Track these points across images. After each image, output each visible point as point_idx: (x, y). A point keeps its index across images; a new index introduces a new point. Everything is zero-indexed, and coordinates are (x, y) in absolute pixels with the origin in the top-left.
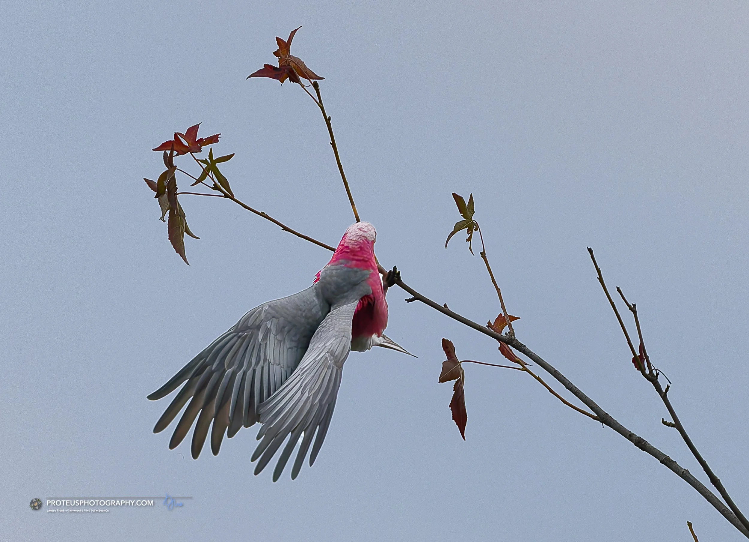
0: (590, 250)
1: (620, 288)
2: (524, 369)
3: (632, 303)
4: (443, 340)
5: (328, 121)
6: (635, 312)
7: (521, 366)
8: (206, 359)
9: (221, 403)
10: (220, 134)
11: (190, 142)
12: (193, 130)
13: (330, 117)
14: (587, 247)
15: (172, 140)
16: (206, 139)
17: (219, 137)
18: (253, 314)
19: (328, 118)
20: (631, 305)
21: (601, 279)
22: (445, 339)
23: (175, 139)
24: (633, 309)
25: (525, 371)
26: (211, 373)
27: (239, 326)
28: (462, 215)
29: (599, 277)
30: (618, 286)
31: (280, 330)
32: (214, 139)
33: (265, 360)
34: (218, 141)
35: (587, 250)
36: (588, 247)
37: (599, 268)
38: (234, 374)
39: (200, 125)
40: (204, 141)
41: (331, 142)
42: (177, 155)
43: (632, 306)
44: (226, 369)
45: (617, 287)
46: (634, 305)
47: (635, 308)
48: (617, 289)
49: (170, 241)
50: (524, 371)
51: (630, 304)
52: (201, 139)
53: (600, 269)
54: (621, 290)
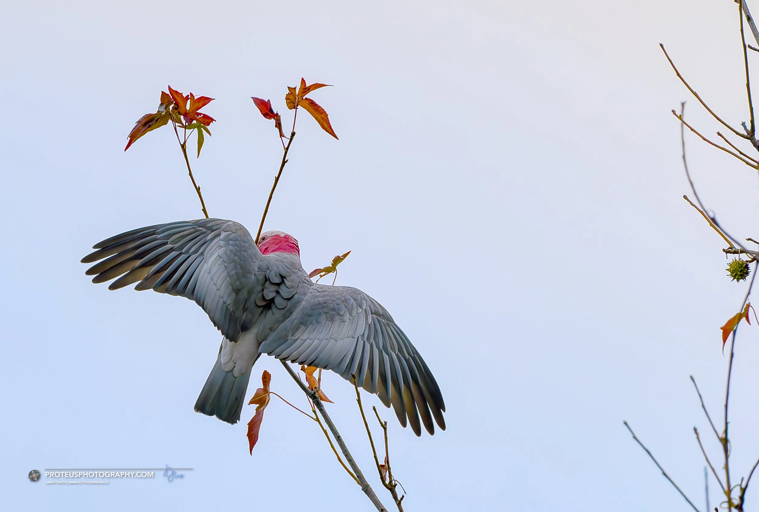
2: (316, 420)
5: (284, 162)
6: (385, 429)
8: (157, 230)
9: (147, 263)
10: (216, 121)
12: (205, 100)
13: (287, 160)
17: (213, 122)
18: (215, 221)
19: (285, 160)
21: (359, 401)
24: (384, 426)
25: (317, 422)
26: (156, 239)
27: (199, 222)
28: (333, 263)
29: (357, 399)
31: (227, 240)
32: (210, 120)
33: (202, 254)
36: (353, 374)
37: (359, 391)
38: (172, 250)
39: (213, 101)
43: (384, 424)
44: (168, 243)
45: (373, 406)
46: (386, 423)
47: (386, 425)
48: (373, 408)
51: (383, 421)
53: (360, 393)
54: (376, 407)
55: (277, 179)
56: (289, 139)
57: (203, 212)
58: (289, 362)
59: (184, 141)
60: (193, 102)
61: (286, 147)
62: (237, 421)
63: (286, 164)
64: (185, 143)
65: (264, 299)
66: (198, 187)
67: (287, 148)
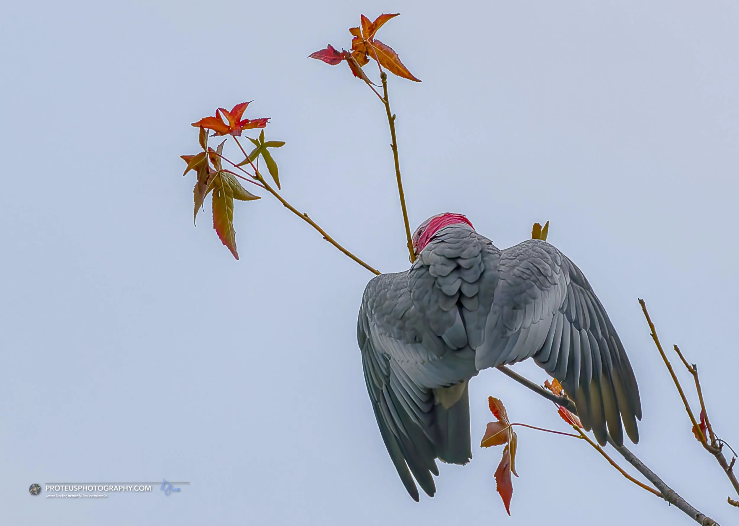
0: (642, 302)
1: (678, 346)
3: (692, 364)
4: (490, 398)
5: (392, 120)
6: (695, 373)
7: (579, 433)
10: (270, 118)
11: (233, 122)
12: (241, 108)
13: (394, 116)
14: (638, 299)
15: (213, 117)
16: (251, 121)
17: (268, 122)
19: (392, 117)
20: (690, 366)
21: (654, 336)
22: (493, 397)
23: (216, 116)
24: (693, 370)
25: (584, 439)
29: (652, 333)
30: (676, 344)
32: (262, 123)
34: (266, 126)
35: (639, 302)
37: (652, 322)
39: (249, 104)
40: (250, 122)
41: (392, 145)
42: (215, 135)
43: (692, 367)
45: (674, 345)
46: (694, 366)
47: (696, 370)
48: (674, 348)
49: (215, 230)
50: (582, 438)
51: (690, 364)
52: (246, 121)
53: (654, 324)
54: (678, 347)
55: (394, 147)
56: (382, 86)
57: (326, 240)
58: (507, 366)
59: (255, 172)
60: (229, 116)
61: (383, 96)
62: (469, 459)
63: (395, 121)
64: (257, 173)
65: (448, 297)
66: (303, 214)
67: (386, 98)
